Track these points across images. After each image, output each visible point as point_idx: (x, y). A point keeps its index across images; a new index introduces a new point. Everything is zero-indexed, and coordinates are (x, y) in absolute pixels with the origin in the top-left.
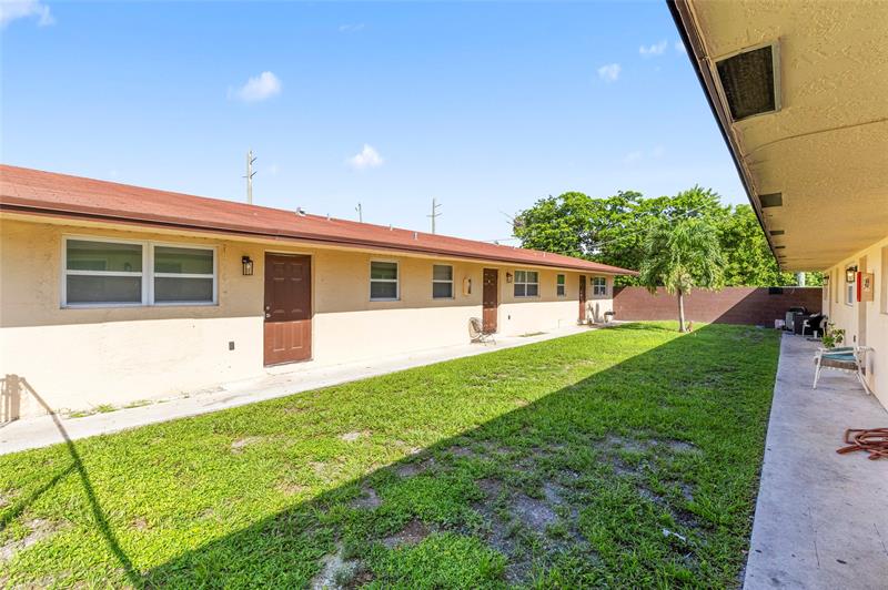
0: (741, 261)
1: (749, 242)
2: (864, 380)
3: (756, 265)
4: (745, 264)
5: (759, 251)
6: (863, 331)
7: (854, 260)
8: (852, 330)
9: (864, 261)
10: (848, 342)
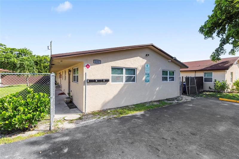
0: (38, 69)
1: (40, 65)
2: (61, 89)
3: (42, 70)
4: (39, 70)
5: (42, 67)
6: (61, 83)
7: (60, 72)
8: (60, 83)
9: (61, 72)
10: (59, 84)
